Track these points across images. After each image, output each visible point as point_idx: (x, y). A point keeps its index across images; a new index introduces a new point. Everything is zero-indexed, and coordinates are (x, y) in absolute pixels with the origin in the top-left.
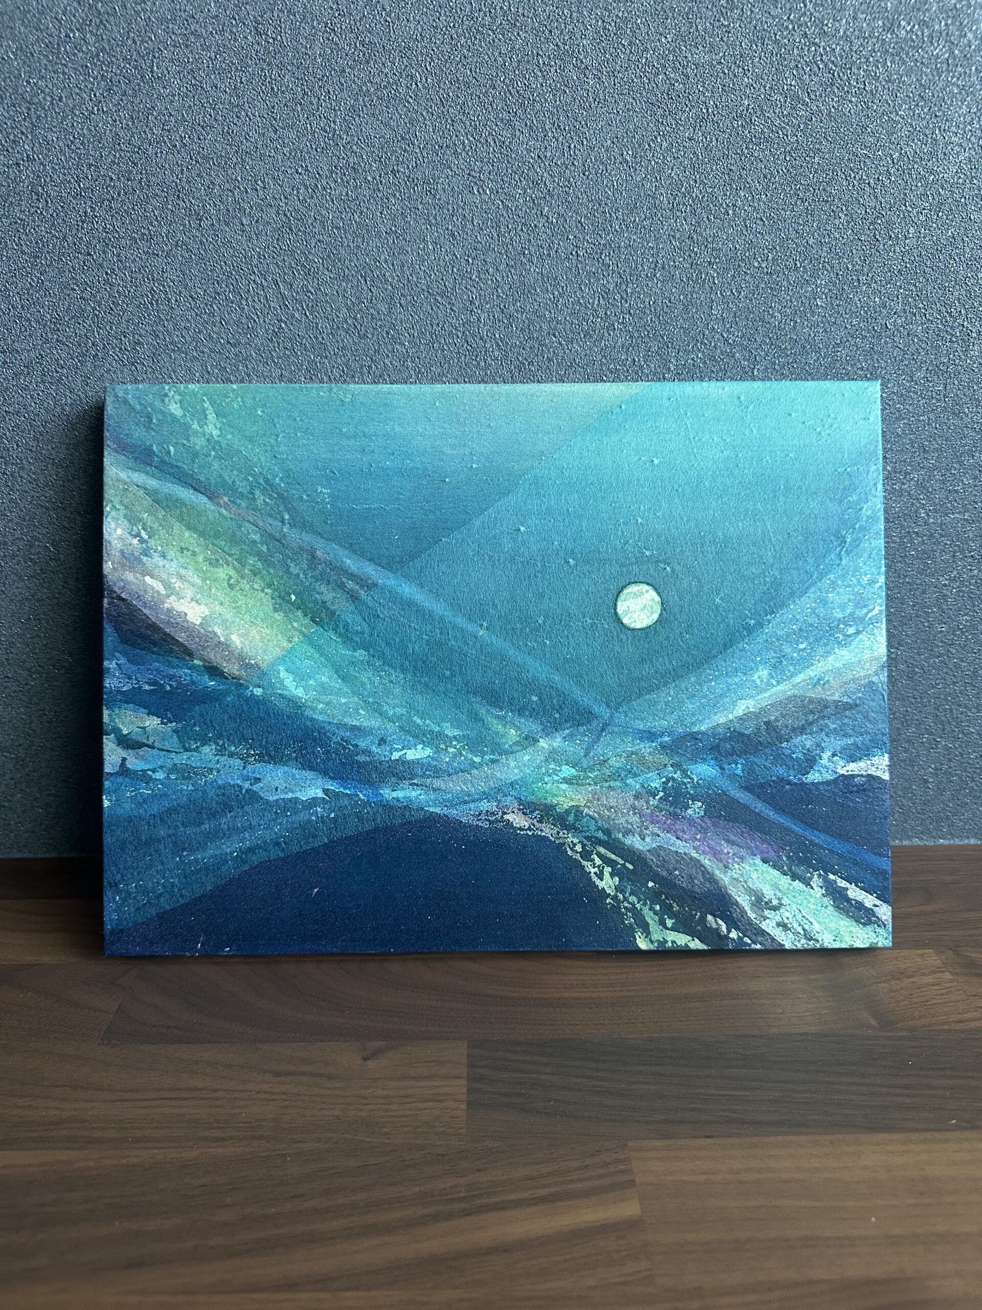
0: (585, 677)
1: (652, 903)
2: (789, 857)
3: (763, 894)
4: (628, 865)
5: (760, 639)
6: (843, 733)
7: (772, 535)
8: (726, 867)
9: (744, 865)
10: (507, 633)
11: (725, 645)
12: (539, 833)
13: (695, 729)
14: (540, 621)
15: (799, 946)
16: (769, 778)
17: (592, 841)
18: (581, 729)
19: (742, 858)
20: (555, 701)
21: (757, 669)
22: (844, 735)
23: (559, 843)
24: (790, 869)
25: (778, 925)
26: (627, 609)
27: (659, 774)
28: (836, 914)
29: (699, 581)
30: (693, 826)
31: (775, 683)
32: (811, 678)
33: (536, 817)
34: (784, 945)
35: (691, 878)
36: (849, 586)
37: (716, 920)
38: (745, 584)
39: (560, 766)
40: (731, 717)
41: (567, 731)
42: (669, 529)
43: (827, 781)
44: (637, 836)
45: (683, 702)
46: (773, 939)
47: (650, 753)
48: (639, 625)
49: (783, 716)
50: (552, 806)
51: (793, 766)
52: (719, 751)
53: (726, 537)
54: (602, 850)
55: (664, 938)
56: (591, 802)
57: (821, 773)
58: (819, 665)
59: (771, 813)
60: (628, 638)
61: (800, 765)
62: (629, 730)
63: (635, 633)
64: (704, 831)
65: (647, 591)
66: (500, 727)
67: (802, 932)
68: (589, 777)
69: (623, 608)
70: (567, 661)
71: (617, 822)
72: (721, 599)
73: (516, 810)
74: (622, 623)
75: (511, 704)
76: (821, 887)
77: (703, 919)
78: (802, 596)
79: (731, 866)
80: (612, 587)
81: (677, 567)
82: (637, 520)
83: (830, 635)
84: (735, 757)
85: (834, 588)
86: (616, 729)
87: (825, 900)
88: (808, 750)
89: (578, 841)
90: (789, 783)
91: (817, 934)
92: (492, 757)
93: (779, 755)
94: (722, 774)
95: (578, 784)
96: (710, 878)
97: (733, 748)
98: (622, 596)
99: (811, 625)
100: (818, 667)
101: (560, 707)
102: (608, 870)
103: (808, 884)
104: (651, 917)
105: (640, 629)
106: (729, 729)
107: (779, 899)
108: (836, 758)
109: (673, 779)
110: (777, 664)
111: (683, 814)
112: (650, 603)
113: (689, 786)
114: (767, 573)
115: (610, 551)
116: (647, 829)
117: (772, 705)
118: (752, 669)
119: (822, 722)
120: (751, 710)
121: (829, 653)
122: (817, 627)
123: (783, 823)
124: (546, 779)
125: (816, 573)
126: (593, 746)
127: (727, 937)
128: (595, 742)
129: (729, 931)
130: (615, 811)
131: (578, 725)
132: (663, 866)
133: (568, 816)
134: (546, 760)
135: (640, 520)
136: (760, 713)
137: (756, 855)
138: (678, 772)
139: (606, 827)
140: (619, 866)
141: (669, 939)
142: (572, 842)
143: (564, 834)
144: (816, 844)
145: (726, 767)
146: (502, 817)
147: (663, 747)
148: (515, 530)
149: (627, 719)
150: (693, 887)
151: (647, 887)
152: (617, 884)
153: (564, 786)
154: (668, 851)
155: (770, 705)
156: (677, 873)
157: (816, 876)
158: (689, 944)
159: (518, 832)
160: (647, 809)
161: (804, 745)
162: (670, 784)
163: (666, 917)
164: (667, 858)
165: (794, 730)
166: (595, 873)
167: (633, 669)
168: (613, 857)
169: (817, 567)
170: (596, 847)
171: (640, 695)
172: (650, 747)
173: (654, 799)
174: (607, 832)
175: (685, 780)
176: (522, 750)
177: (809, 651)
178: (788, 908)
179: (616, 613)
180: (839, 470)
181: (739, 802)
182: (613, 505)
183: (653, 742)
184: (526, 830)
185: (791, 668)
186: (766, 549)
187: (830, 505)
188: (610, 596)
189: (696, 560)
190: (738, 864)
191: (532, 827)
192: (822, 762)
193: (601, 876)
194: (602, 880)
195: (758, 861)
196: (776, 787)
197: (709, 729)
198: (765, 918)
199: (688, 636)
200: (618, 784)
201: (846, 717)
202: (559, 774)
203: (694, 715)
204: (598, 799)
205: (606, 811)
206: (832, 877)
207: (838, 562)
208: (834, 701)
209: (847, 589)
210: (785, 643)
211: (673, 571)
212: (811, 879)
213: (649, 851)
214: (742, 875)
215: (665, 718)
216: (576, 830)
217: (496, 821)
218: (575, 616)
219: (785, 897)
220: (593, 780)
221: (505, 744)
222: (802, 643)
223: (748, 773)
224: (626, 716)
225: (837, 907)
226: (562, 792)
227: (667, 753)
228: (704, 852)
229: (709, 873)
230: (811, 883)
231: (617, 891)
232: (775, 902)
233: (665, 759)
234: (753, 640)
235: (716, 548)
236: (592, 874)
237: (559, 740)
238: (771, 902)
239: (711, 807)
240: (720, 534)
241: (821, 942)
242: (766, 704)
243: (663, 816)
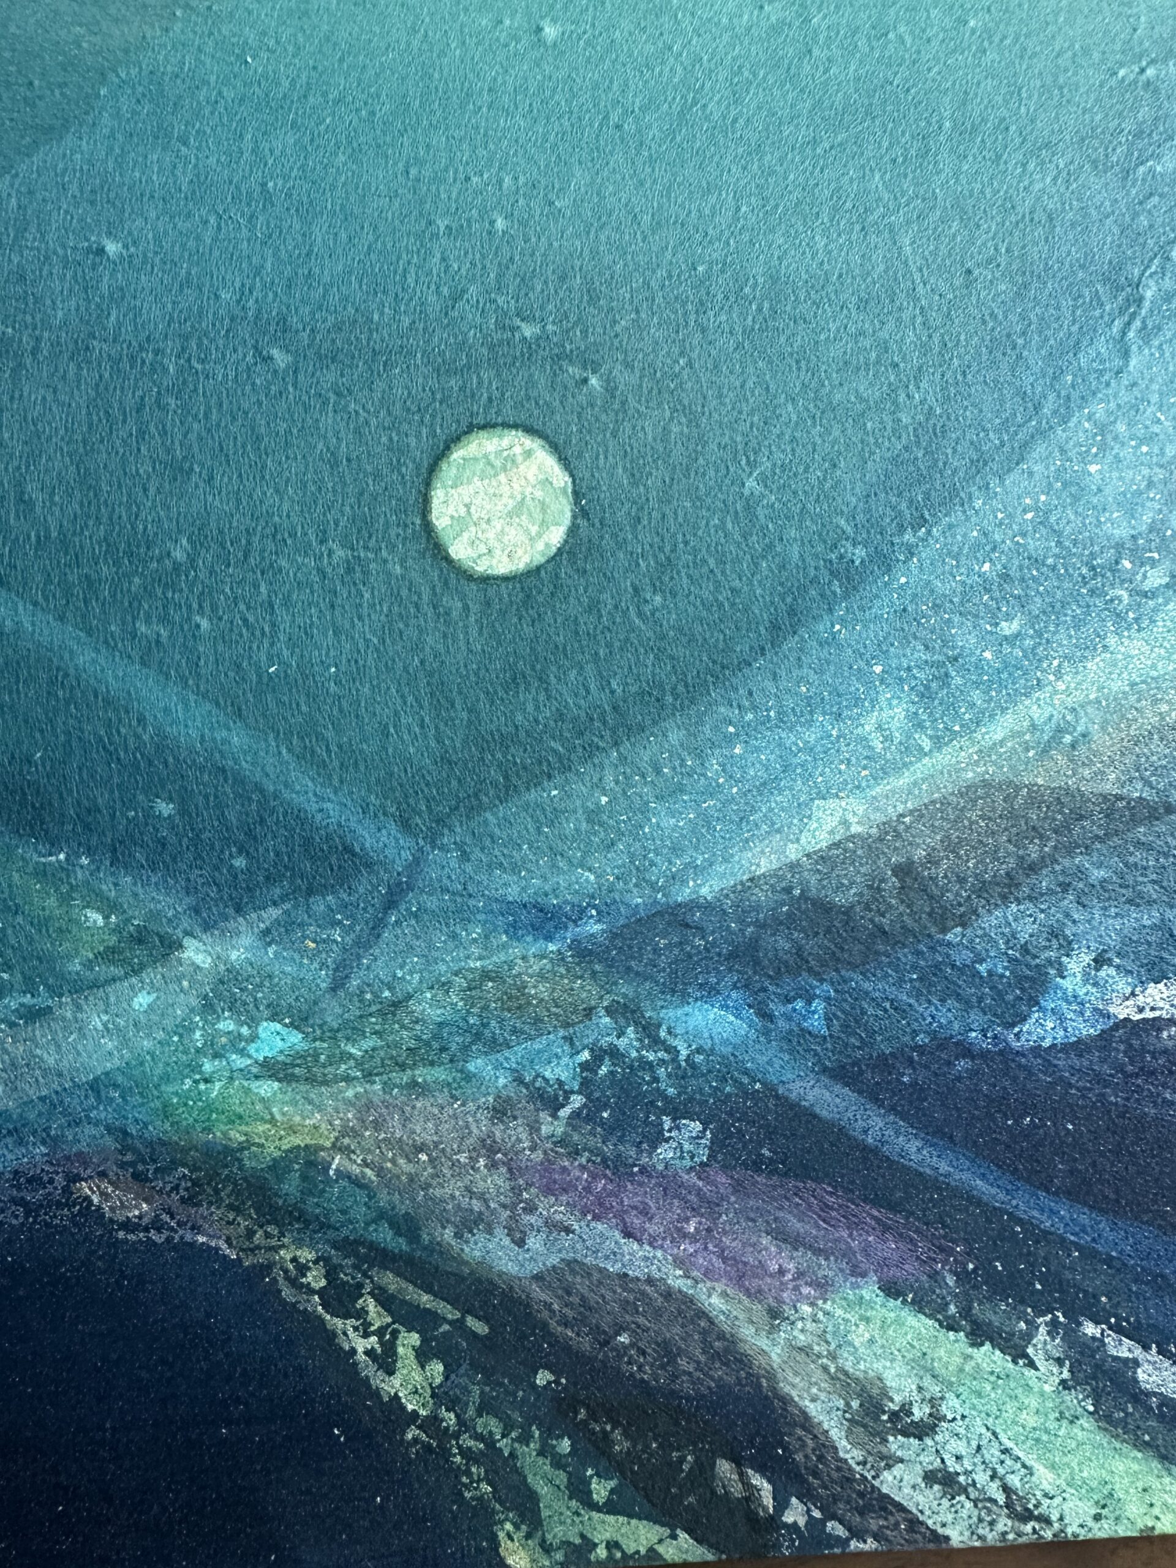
0: (330, 734)
1: (548, 1433)
2: (962, 1276)
3: (885, 1393)
4: (470, 1321)
5: (883, 608)
6: (1129, 893)
7: (917, 276)
8: (774, 1314)
9: (828, 1306)
10: (68, 594)
11: (775, 627)
12: (188, 1237)
13: (683, 895)
14: (179, 555)
15: (991, 1537)
16: (906, 1039)
17: (357, 1255)
18: (319, 905)
19: (823, 1287)
20: (232, 817)
21: (874, 702)
22: (1130, 902)
23: (253, 1266)
24: (966, 1312)
25: (930, 1477)
26: (462, 511)
27: (569, 1040)
28: (1100, 1438)
29: (693, 421)
30: (677, 1196)
31: (927, 744)
32: (1034, 727)
33: (176, 1188)
34: (947, 1539)
35: (668, 1353)
36: (1148, 439)
37: (741, 1474)
38: (836, 433)
39: (253, 1022)
40: (793, 853)
41: (274, 913)
42: (595, 253)
43: (1079, 1041)
44: (500, 1232)
45: (644, 810)
46: (914, 1524)
47: (541, 976)
48: (501, 566)
49: (952, 847)
50: (227, 1150)
51: (980, 1000)
52: (757, 962)
53: (775, 280)
54: (391, 1281)
55: (582, 1536)
56: (355, 1134)
57: (1062, 1019)
58: (1061, 686)
59: (913, 1146)
60: (466, 608)
61: (1000, 995)
62: (472, 902)
63: (491, 592)
64: (710, 1206)
65: (528, 454)
66: (52, 902)
67: (1001, 1498)
68: (346, 1057)
69: (451, 511)
70: (265, 684)
71: (438, 1192)
72: (763, 480)
73: (113, 1170)
74: (447, 559)
75: (87, 827)
76: (1059, 1362)
77: (704, 1471)
78: (1009, 470)
79: (788, 1311)
80: (413, 442)
81: (624, 379)
82: (492, 223)
83: (1092, 592)
84: (805, 977)
85: (1103, 447)
86: (432, 903)
87: (1071, 1399)
88: (1025, 949)
89: (311, 1256)
90: (966, 1051)
91: (1046, 1502)
92: (27, 999)
93: (937, 966)
94: (766, 1033)
95: (311, 1080)
96: (727, 1350)
97: (800, 949)
98: (448, 470)
99: (1037, 562)
100: (1056, 692)
101: (249, 833)
102: (409, 1341)
103: (1018, 1352)
104: (544, 1477)
105: (506, 579)
106: (788, 890)
107: (933, 1402)
108: (1106, 972)
109: (613, 1053)
110: (934, 685)
111: (645, 1160)
112: (539, 494)
113: (661, 1072)
114: (902, 398)
115: (406, 321)
116: (531, 1209)
117: (918, 814)
118: (857, 702)
119: (1066, 862)
120: (856, 829)
121: (1089, 648)
122: (1053, 568)
123: (948, 1175)
124: (208, 1067)
125: (1052, 397)
126: (359, 957)
127: (774, 1522)
128: (363, 944)
129: (782, 1505)
130: (431, 1160)
131: (310, 892)
132: (583, 1321)
133: (280, 1180)
134: (208, 1007)
135: (500, 224)
136: (881, 840)
137: (864, 1275)
138: (630, 1030)
139: (402, 1209)
140: (446, 1327)
141: (601, 1536)
142: (294, 1260)
143: (268, 1236)
144: (1045, 1233)
145: (777, 1008)
146: (66, 1190)
147: (583, 952)
148: (89, 250)
149: (469, 868)
150: (674, 1377)
151: (534, 1386)
152: (438, 1381)
153: (267, 1088)
154: (596, 1276)
155: (911, 812)
156: (623, 1339)
157: (1043, 1330)
158: (661, 1549)
159: (121, 1234)
160: (533, 1149)
161: (1014, 935)
162: (603, 1070)
163: (589, 1472)
164: (593, 1298)
165: (982, 889)
166: (369, 1353)
167: (483, 705)
168: (426, 1300)
169: (1054, 378)
170: (373, 1272)
171: (508, 791)
172: (543, 957)
173: (554, 1116)
174: (408, 1227)
175: (651, 1057)
176: (127, 976)
177: (1029, 643)
178: (959, 1427)
179: (428, 527)
180: (1122, 73)
181: (815, 1116)
182: (413, 172)
183: (549, 938)
184: (146, 1229)
185: (977, 696)
186: (899, 320)
187: (1096, 183)
188: (408, 470)
189: (682, 354)
190: (812, 1304)
191: (165, 1217)
192: (1067, 984)
193: (386, 1361)
194: (391, 1372)
195: (870, 1291)
196: (926, 1067)
197: (723, 894)
198: (891, 1461)
199: (658, 599)
200: (440, 1074)
201: (1139, 844)
202: (252, 1049)
203: (676, 850)
204: (377, 1126)
205: (402, 1161)
206: (1090, 1329)
207: (1118, 362)
208: (1105, 797)
209: (1145, 449)
210: (956, 619)
211: (610, 389)
212: (1028, 1337)
213: (538, 1278)
214: (822, 1336)
215: (590, 862)
216: (307, 1224)
217: (49, 1203)
218: (293, 535)
219: (950, 1396)
220: (359, 1064)
221: (69, 957)
222: (1009, 618)
223: (845, 1027)
224: (465, 857)
225: (1105, 1419)
226: (259, 1107)
227: (594, 973)
228: (708, 1273)
229: (721, 1336)
230: (1030, 1350)
231: (437, 1405)
232: (919, 1412)
233: (586, 990)
234: (862, 609)
235: (743, 316)
236: (361, 1357)
237: (246, 940)
238: (910, 1413)
239: (730, 1136)
240: (758, 270)
241: (1056, 1525)
242: (900, 808)
243: (583, 1168)
